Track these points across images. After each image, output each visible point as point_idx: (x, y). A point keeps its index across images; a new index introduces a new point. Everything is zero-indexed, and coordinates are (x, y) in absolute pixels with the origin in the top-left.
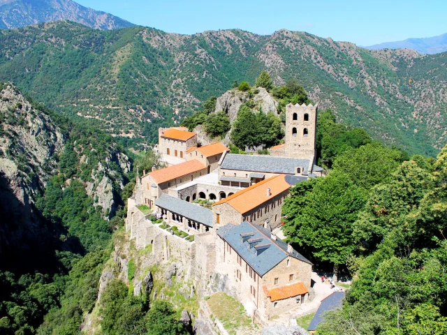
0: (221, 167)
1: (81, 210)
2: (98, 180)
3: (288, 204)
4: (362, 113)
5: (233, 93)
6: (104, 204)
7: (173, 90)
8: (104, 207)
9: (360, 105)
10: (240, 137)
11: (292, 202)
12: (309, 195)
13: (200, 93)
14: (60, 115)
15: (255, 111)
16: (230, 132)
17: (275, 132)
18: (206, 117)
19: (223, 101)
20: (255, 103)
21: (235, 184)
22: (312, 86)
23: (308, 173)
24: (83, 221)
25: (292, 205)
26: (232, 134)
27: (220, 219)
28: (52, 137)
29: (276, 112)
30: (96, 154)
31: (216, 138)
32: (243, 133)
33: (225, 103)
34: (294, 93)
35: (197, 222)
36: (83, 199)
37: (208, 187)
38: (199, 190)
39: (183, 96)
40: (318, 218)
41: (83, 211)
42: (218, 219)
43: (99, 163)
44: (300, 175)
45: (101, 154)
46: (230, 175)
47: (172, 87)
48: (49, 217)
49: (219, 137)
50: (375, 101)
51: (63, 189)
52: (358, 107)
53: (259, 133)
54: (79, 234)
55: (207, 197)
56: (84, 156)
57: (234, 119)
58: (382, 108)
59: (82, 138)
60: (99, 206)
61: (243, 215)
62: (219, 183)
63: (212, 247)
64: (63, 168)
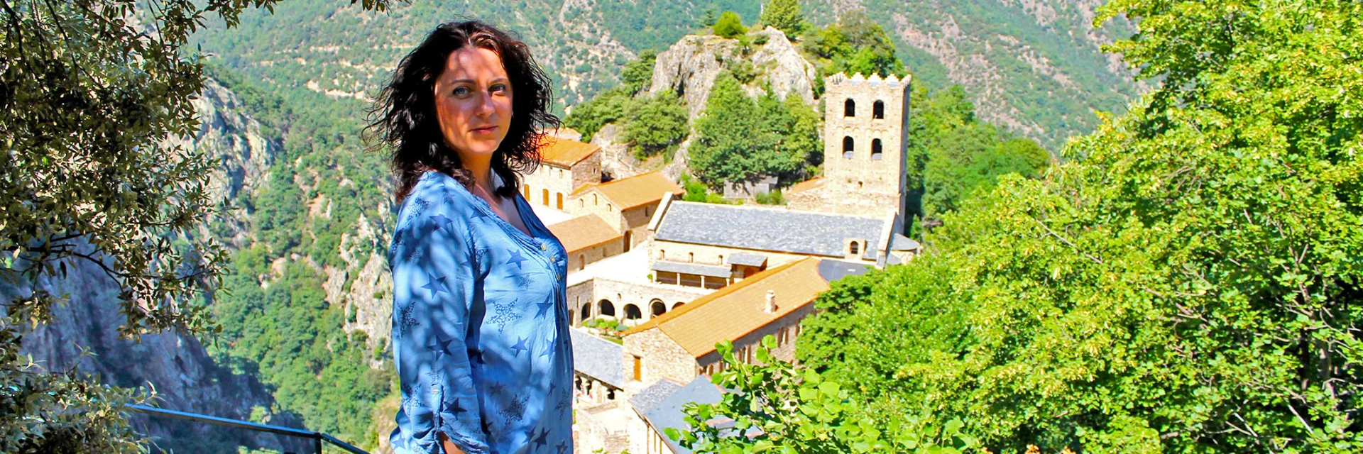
0: (654, 235)
1: (311, 342)
2: (356, 263)
3: (810, 334)
4: (1070, 92)
5: (699, 43)
6: (371, 326)
7: (564, 24)
8: (371, 335)
9: (1065, 73)
10: (711, 160)
11: (820, 330)
12: (863, 310)
13: (635, 33)
14: (259, 89)
15: (752, 92)
16: (686, 144)
17: (803, 147)
18: (628, 104)
19: (671, 63)
20: (756, 70)
21: (690, 280)
22: (936, 18)
23: (879, 254)
24: (316, 372)
25: (821, 337)
26: (692, 150)
27: (643, 370)
28: (238, 146)
29: (810, 92)
30: (354, 194)
31: (651, 159)
32: (719, 149)
33: (676, 69)
34: (860, 43)
35: (585, 376)
36: (315, 313)
37: (620, 288)
38: (599, 295)
39: (589, 42)
40: (877, 368)
41: (317, 346)
42: (637, 370)
43: (362, 218)
44: (856, 259)
45: (366, 192)
46: (677, 257)
47: (561, 18)
48: (227, 359)
49: (660, 157)
50: (1105, 61)
51: (265, 285)
52: (1058, 78)
53: (761, 149)
54: (303, 407)
55: (620, 312)
56: (321, 199)
57: (698, 110)
58: (1126, 79)
59: (318, 152)
60: (357, 332)
61: (698, 359)
62: (650, 277)
63: (617, 439)
64: (267, 229)
